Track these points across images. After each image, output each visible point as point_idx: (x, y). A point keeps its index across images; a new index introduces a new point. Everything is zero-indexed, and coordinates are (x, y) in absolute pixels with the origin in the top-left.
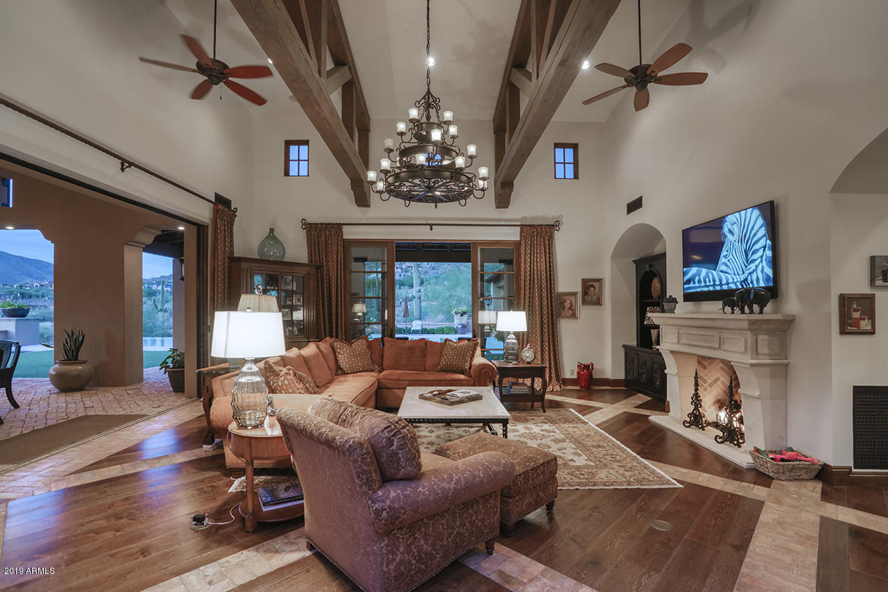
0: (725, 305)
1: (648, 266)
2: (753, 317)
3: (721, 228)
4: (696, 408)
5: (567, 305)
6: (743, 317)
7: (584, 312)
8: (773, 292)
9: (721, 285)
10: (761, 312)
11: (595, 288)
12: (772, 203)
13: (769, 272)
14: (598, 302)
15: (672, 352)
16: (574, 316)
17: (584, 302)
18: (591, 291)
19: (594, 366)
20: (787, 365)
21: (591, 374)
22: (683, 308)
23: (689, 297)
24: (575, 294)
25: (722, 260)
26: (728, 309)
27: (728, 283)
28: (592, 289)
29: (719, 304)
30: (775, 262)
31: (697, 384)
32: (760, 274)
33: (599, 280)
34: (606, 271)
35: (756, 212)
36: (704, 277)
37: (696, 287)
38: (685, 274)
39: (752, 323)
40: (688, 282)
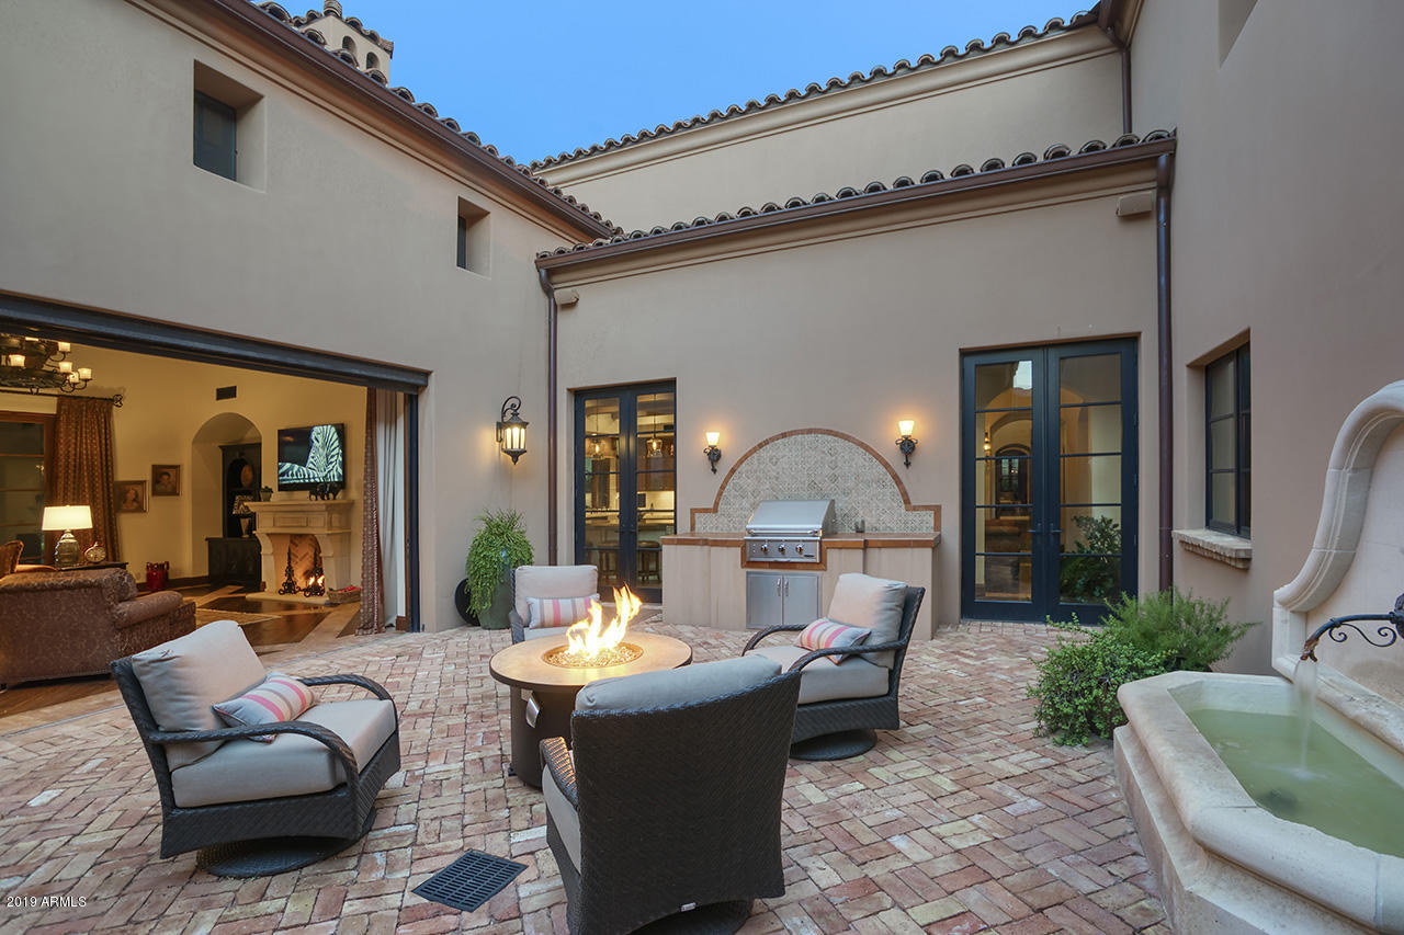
0: (311, 494)
1: (237, 454)
2: (329, 502)
3: (310, 435)
4: (289, 578)
5: (131, 496)
6: (323, 502)
7: (154, 504)
8: (342, 484)
9: (309, 478)
10: (334, 498)
11: (169, 475)
12: (343, 425)
13: (340, 471)
14: (174, 492)
15: (268, 535)
16: (140, 509)
17: (155, 493)
18: (165, 479)
19: (171, 565)
20: (350, 533)
21: (167, 574)
22: (277, 497)
23: (282, 488)
24: (142, 483)
25: (311, 460)
26: (313, 497)
27: (314, 478)
28: (166, 477)
29: (307, 493)
30: (344, 465)
31: (289, 558)
32: (335, 472)
33: (177, 468)
34: (185, 457)
35: (333, 429)
36: (296, 472)
37: (288, 479)
38: (280, 468)
39: (328, 506)
40: (283, 475)
